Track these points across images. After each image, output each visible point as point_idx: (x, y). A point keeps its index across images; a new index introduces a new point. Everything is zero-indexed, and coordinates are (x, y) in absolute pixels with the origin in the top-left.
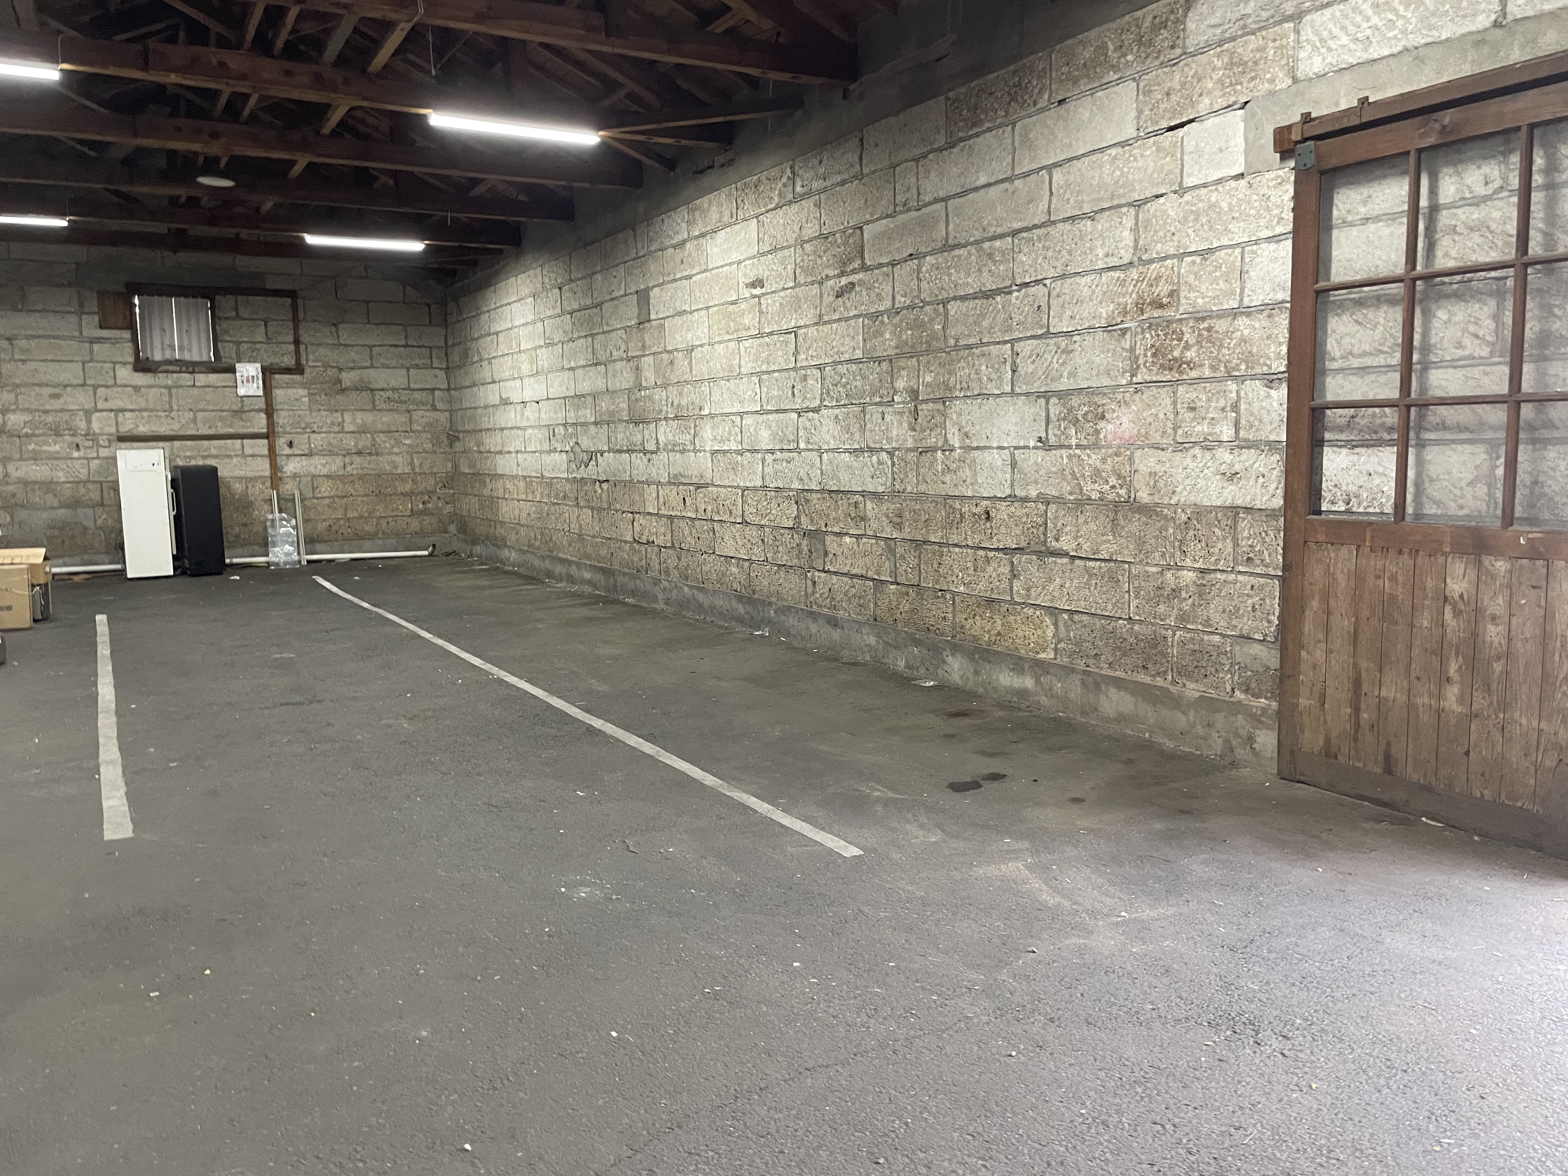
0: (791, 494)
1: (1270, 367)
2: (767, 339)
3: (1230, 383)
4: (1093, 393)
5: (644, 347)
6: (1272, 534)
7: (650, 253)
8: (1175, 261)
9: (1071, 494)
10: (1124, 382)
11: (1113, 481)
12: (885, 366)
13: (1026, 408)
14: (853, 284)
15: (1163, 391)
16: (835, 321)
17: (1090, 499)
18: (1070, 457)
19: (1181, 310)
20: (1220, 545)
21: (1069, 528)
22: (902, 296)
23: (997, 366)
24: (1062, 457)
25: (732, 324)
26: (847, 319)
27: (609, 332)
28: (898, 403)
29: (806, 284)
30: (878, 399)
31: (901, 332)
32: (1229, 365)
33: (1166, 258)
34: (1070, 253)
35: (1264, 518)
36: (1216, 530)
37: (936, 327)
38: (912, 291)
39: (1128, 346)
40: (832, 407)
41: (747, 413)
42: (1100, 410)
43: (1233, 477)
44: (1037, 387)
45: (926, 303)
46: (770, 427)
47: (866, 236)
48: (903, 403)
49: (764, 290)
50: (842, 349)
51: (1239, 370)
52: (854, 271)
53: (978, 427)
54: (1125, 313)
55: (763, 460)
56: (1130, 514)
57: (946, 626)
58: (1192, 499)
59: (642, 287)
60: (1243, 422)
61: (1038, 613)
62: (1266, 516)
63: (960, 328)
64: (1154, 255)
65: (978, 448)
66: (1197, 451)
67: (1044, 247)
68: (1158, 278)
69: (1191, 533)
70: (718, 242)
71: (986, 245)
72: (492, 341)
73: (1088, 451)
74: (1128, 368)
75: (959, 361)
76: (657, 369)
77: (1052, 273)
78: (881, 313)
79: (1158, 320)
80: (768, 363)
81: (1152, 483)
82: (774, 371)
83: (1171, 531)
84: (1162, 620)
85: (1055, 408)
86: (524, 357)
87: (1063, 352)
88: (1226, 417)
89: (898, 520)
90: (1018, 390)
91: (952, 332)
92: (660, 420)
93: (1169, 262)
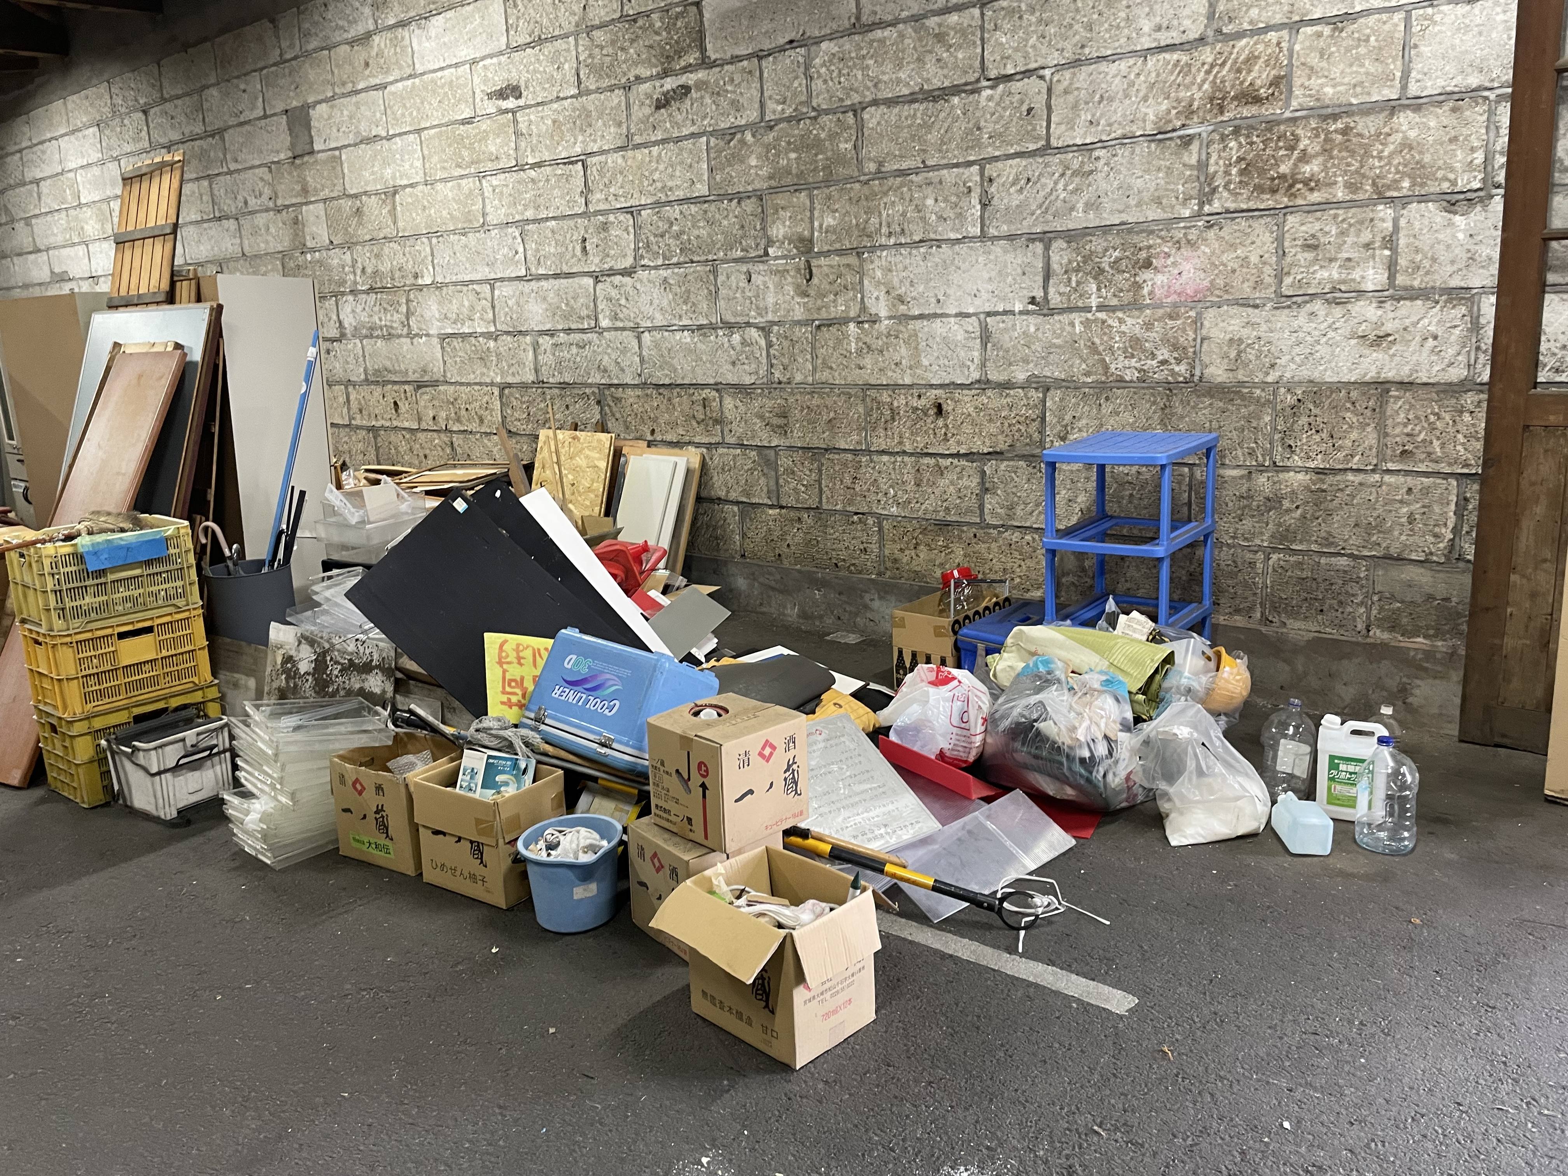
0: (587, 391)
1: (1454, 183)
2: (532, 173)
3: (1381, 207)
4: (1130, 231)
5: (305, 191)
6: (1447, 417)
7: (307, 54)
8: (1285, 33)
9: (1087, 374)
10: (1187, 213)
11: (1163, 353)
12: (750, 206)
13: (1010, 257)
14: (686, 90)
15: (1259, 226)
16: (656, 143)
17: (1121, 380)
18: (1087, 323)
19: (1295, 104)
20: (1354, 435)
21: (1084, 422)
22: (778, 102)
23: (954, 199)
24: (1072, 324)
25: (465, 153)
26: (678, 140)
27: (238, 171)
28: (776, 258)
29: (599, 91)
30: (739, 254)
31: (777, 155)
32: (1380, 182)
33: (1268, 29)
34: (1089, 27)
35: (1434, 395)
36: (1348, 415)
37: (842, 146)
38: (795, 94)
39: (1194, 161)
40: (656, 268)
41: (502, 280)
42: (1143, 254)
43: (1380, 340)
44: (1026, 226)
45: (820, 112)
46: (545, 299)
47: (707, 15)
48: (784, 257)
49: (521, 102)
50: (670, 184)
51: (1399, 189)
52: (687, 69)
53: (921, 288)
54: (1189, 112)
55: (536, 346)
56: (1193, 400)
57: (869, 561)
58: (1305, 373)
59: (295, 103)
60: (1402, 262)
61: (1028, 538)
62: (1437, 393)
63: (886, 146)
64: (1246, 26)
65: (921, 317)
66: (1318, 306)
67: (1040, 21)
68: (1252, 59)
69: (1304, 420)
70: (433, 32)
71: (932, 22)
72: (30, 193)
73: (1120, 314)
74: (1194, 193)
75: (886, 194)
76: (332, 223)
77: (1054, 58)
78: (741, 129)
79: (1250, 121)
80: (537, 208)
81: (1233, 354)
82: (547, 219)
83: (1267, 419)
84: (1246, 539)
85: (1060, 255)
86: (88, 212)
87: (1075, 173)
88: (1373, 257)
89: (781, 421)
90: (993, 232)
91: (871, 151)
92: (343, 294)
93: (1272, 36)
